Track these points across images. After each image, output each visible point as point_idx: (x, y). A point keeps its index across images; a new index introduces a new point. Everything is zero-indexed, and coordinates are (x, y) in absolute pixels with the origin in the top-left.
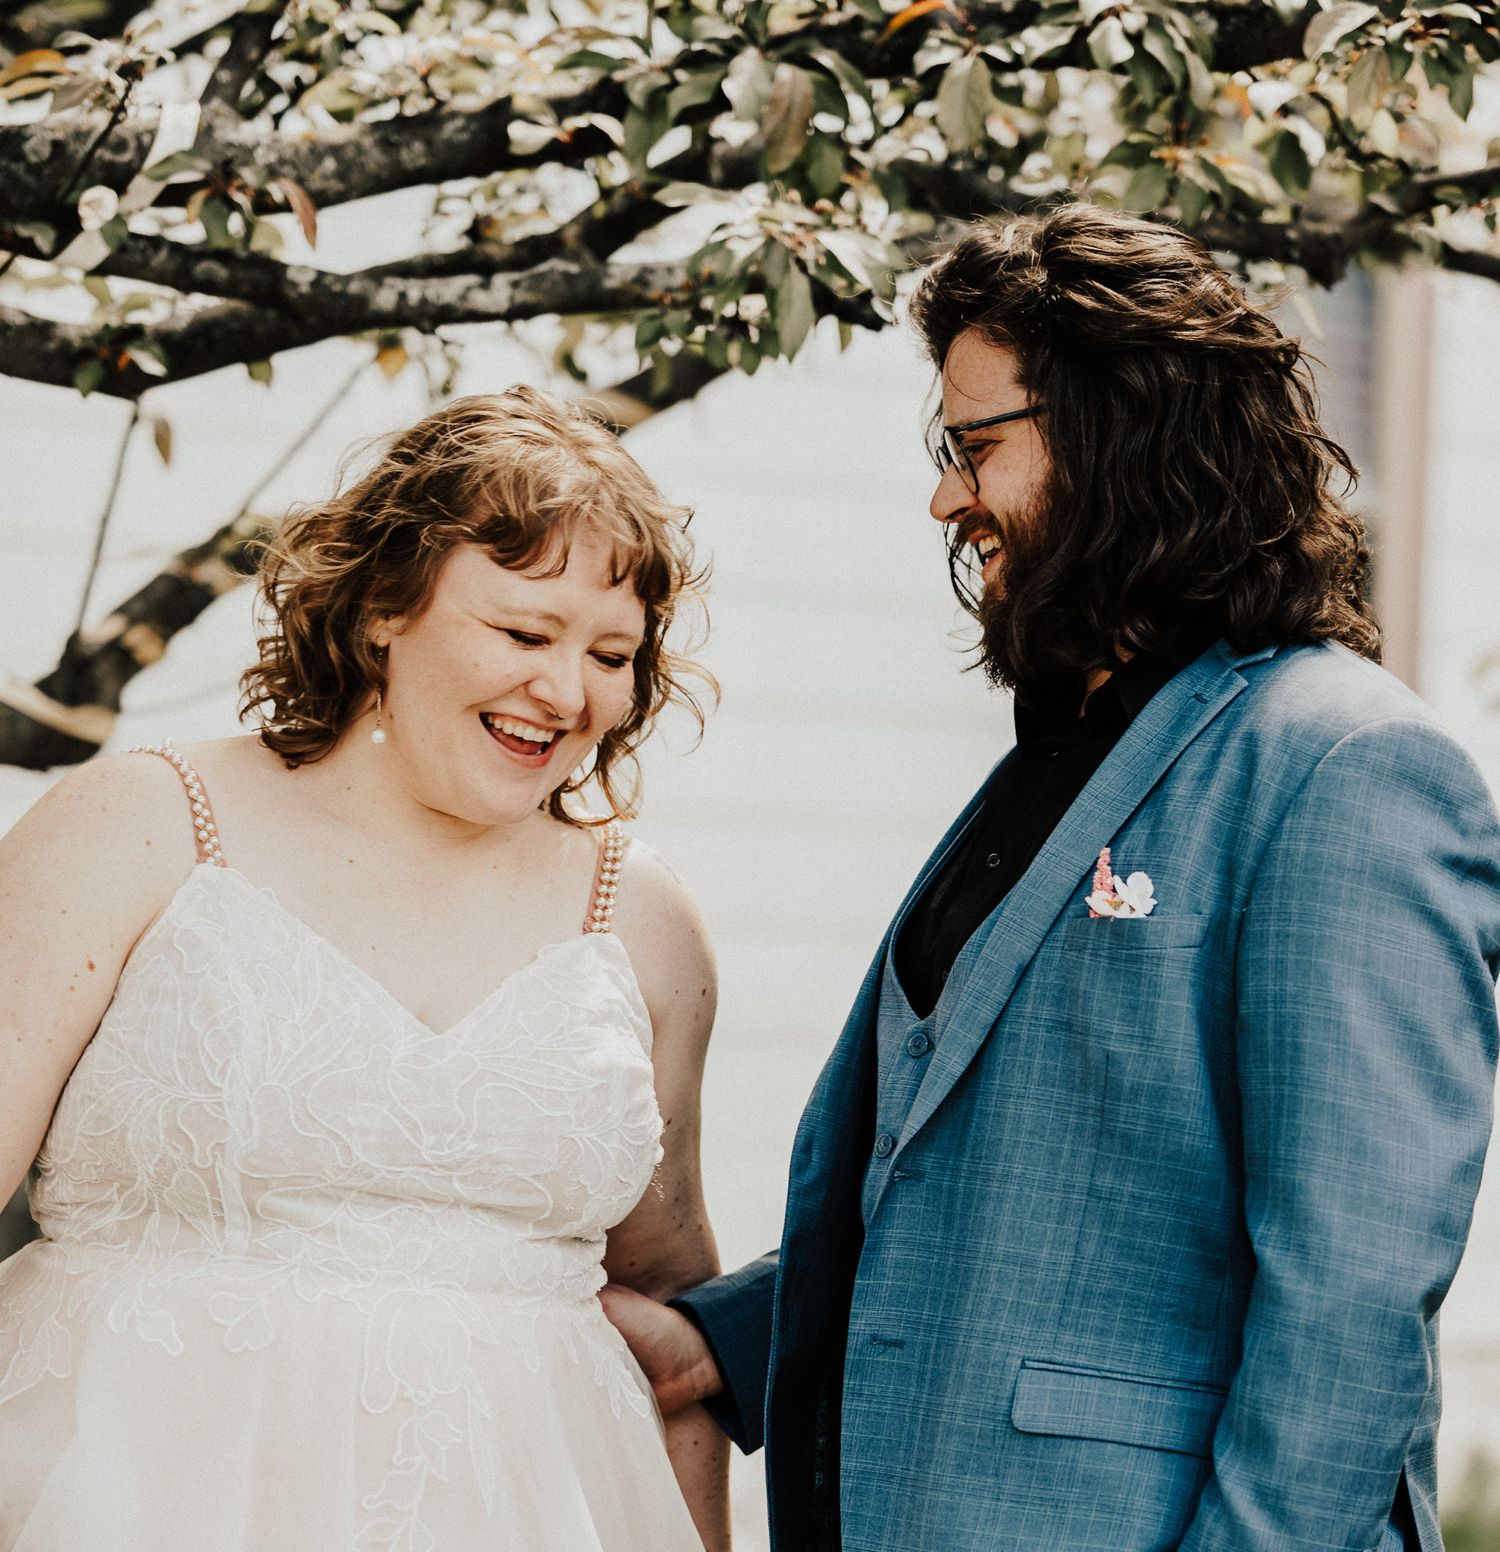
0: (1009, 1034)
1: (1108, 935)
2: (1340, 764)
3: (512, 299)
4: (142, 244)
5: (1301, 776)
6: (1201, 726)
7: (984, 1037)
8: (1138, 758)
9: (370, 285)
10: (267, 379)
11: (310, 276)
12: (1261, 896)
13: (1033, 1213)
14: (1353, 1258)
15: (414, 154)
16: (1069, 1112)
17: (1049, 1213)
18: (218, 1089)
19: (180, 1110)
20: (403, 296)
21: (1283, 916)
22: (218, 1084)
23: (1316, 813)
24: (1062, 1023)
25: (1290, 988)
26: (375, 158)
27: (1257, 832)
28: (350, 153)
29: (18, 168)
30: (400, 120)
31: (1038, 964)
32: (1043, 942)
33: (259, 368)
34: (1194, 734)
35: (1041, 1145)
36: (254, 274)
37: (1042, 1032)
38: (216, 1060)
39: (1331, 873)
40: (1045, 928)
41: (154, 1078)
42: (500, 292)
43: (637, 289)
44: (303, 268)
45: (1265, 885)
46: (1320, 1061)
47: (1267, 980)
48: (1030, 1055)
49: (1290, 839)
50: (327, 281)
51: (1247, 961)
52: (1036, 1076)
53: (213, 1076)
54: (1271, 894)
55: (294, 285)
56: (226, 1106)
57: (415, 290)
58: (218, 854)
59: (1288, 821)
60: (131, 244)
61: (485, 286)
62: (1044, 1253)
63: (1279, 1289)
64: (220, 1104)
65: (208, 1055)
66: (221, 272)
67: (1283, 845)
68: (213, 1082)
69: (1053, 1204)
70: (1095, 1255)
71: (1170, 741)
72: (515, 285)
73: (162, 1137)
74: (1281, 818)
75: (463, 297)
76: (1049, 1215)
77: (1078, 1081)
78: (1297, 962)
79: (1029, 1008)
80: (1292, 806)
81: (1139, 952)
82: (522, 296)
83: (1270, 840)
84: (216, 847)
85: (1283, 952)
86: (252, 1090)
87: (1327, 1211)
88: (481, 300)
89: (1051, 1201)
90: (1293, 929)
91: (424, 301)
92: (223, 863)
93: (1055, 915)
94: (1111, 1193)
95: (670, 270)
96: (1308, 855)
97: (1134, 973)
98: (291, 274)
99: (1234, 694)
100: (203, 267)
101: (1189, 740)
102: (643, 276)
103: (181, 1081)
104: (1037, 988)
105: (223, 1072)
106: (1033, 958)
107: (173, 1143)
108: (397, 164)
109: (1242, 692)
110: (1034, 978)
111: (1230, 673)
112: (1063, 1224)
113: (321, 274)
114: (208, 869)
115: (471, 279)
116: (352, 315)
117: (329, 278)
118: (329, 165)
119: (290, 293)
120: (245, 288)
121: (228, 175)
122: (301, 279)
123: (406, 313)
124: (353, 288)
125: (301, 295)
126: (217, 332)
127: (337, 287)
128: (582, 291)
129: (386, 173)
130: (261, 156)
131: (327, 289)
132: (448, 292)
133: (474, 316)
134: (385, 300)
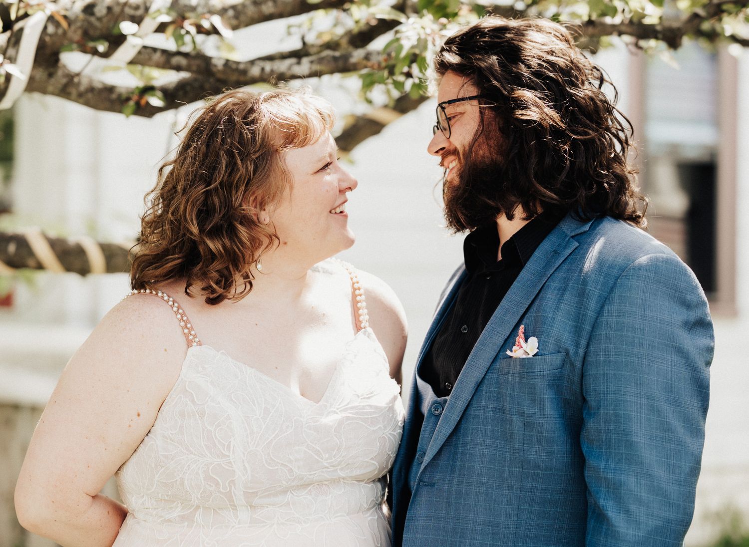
0: (473, 415)
1: (518, 366)
2: (629, 279)
3: (311, 68)
4: (148, 51)
5: (610, 285)
6: (557, 265)
7: (460, 417)
8: (529, 282)
9: (249, 65)
11: (222, 62)
12: (595, 343)
13: (495, 501)
14: (652, 516)
15: (268, 8)
16: (506, 452)
17: (502, 500)
18: (229, 456)
19: (211, 468)
20: (263, 69)
21: (607, 353)
22: (227, 454)
23: (620, 303)
24: (499, 409)
25: (612, 387)
26: (251, 10)
27: (591, 313)
28: (240, 7)
29: (93, 19)
31: (486, 381)
32: (487, 371)
34: (555, 269)
35: (495, 468)
36: (197, 62)
37: (491, 414)
38: (225, 443)
39: (629, 331)
40: (488, 364)
41: (194, 454)
42: (305, 66)
43: (363, 62)
44: (220, 58)
45: (597, 339)
46: (629, 422)
47: (600, 383)
48: (486, 425)
49: (607, 316)
50: (230, 64)
51: (590, 374)
52: (489, 435)
53: (224, 450)
54: (600, 342)
55: (215, 66)
56: (233, 463)
57: (268, 66)
58: (196, 340)
59: (606, 308)
60: (144, 50)
61: (299, 63)
62: (502, 520)
63: (618, 532)
64: (230, 462)
65: (219, 441)
66: (183, 61)
67: (604, 319)
68: (225, 453)
69: (504, 496)
70: (527, 518)
71: (542, 273)
72: (312, 62)
73: (203, 481)
74: (602, 307)
75: (290, 68)
76: (502, 501)
77: (508, 437)
78: (615, 374)
79: (483, 402)
80: (607, 300)
81: (533, 374)
82: (316, 67)
83: (598, 317)
84: (195, 337)
85: (607, 370)
86: (244, 454)
87: (639, 494)
88: (297, 70)
89: (502, 495)
90: (612, 359)
91: (272, 71)
92: (200, 344)
93: (493, 358)
94: (531, 489)
96: (617, 323)
97: (532, 384)
98: (214, 61)
99: (572, 249)
100: (176, 60)
101: (552, 272)
103: (208, 454)
104: (486, 393)
105: (229, 448)
106: (484, 378)
107: (209, 483)
108: (260, 12)
109: (576, 248)
110: (484, 388)
111: (569, 239)
112: (510, 505)
113: (227, 61)
114: (194, 349)
115: (293, 60)
116: (242, 78)
117: (231, 63)
118: (231, 13)
119: (214, 69)
120: (194, 68)
121: (184, 18)
122: (219, 63)
123: (265, 77)
124: (242, 67)
125: (219, 71)
126: (188, 88)
127: (234, 66)
128: (341, 64)
129: (256, 16)
130: (200, 10)
131: (230, 68)
132: (282, 66)
133: (294, 77)
134: (255, 71)
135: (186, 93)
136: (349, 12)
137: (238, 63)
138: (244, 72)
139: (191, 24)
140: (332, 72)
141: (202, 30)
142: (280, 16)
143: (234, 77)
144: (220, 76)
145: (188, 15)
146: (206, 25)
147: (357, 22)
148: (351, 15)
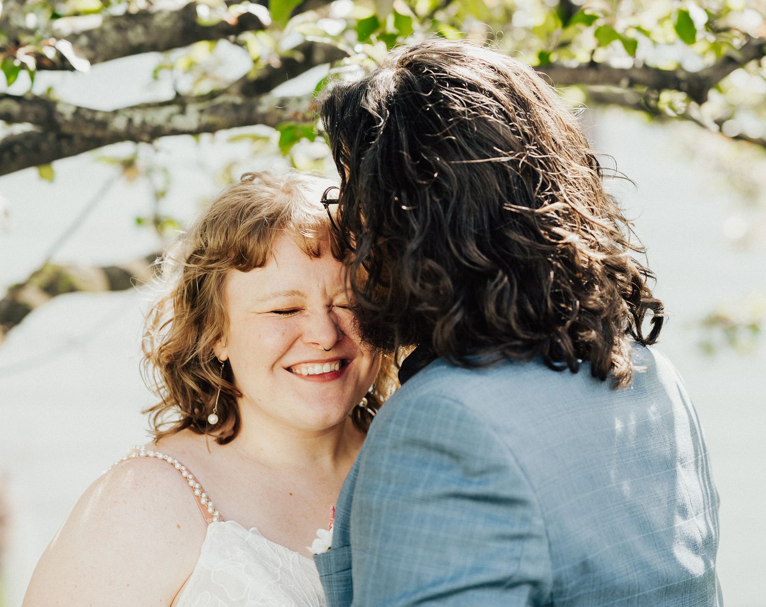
3: (200, 120)
9: (110, 115)
10: (51, 178)
11: (71, 110)
15: (136, 35)
20: (130, 121)
26: (113, 38)
28: (97, 33)
30: (128, 15)
33: (45, 170)
36: (36, 108)
42: (192, 117)
43: (279, 112)
44: (68, 105)
50: (82, 112)
55: (62, 114)
57: (138, 117)
58: (217, 513)
61: (183, 112)
66: (14, 108)
72: (201, 111)
75: (169, 119)
82: (207, 119)
88: (180, 122)
91: (144, 123)
92: (222, 519)
95: (299, 100)
98: (60, 108)
102: (283, 103)
108: (126, 41)
113: (78, 109)
115: (174, 109)
116: (99, 133)
117: (84, 110)
118: (84, 40)
119: (59, 120)
120: (31, 117)
121: (17, 44)
122: (66, 110)
123: (133, 131)
124: (99, 117)
125: (66, 122)
126: (17, 149)
127: (89, 116)
128: (244, 114)
129: (119, 46)
130: (39, 33)
131: (83, 117)
132: (159, 117)
133: (175, 132)
134: (119, 124)
135: (14, 156)
136: (244, 47)
137: (94, 112)
138: (103, 124)
139: (27, 54)
140: (230, 126)
141: (45, 62)
142: (154, 47)
143: (88, 132)
144: (67, 129)
145: (24, 39)
146: (50, 54)
147: (255, 61)
148: (248, 50)
